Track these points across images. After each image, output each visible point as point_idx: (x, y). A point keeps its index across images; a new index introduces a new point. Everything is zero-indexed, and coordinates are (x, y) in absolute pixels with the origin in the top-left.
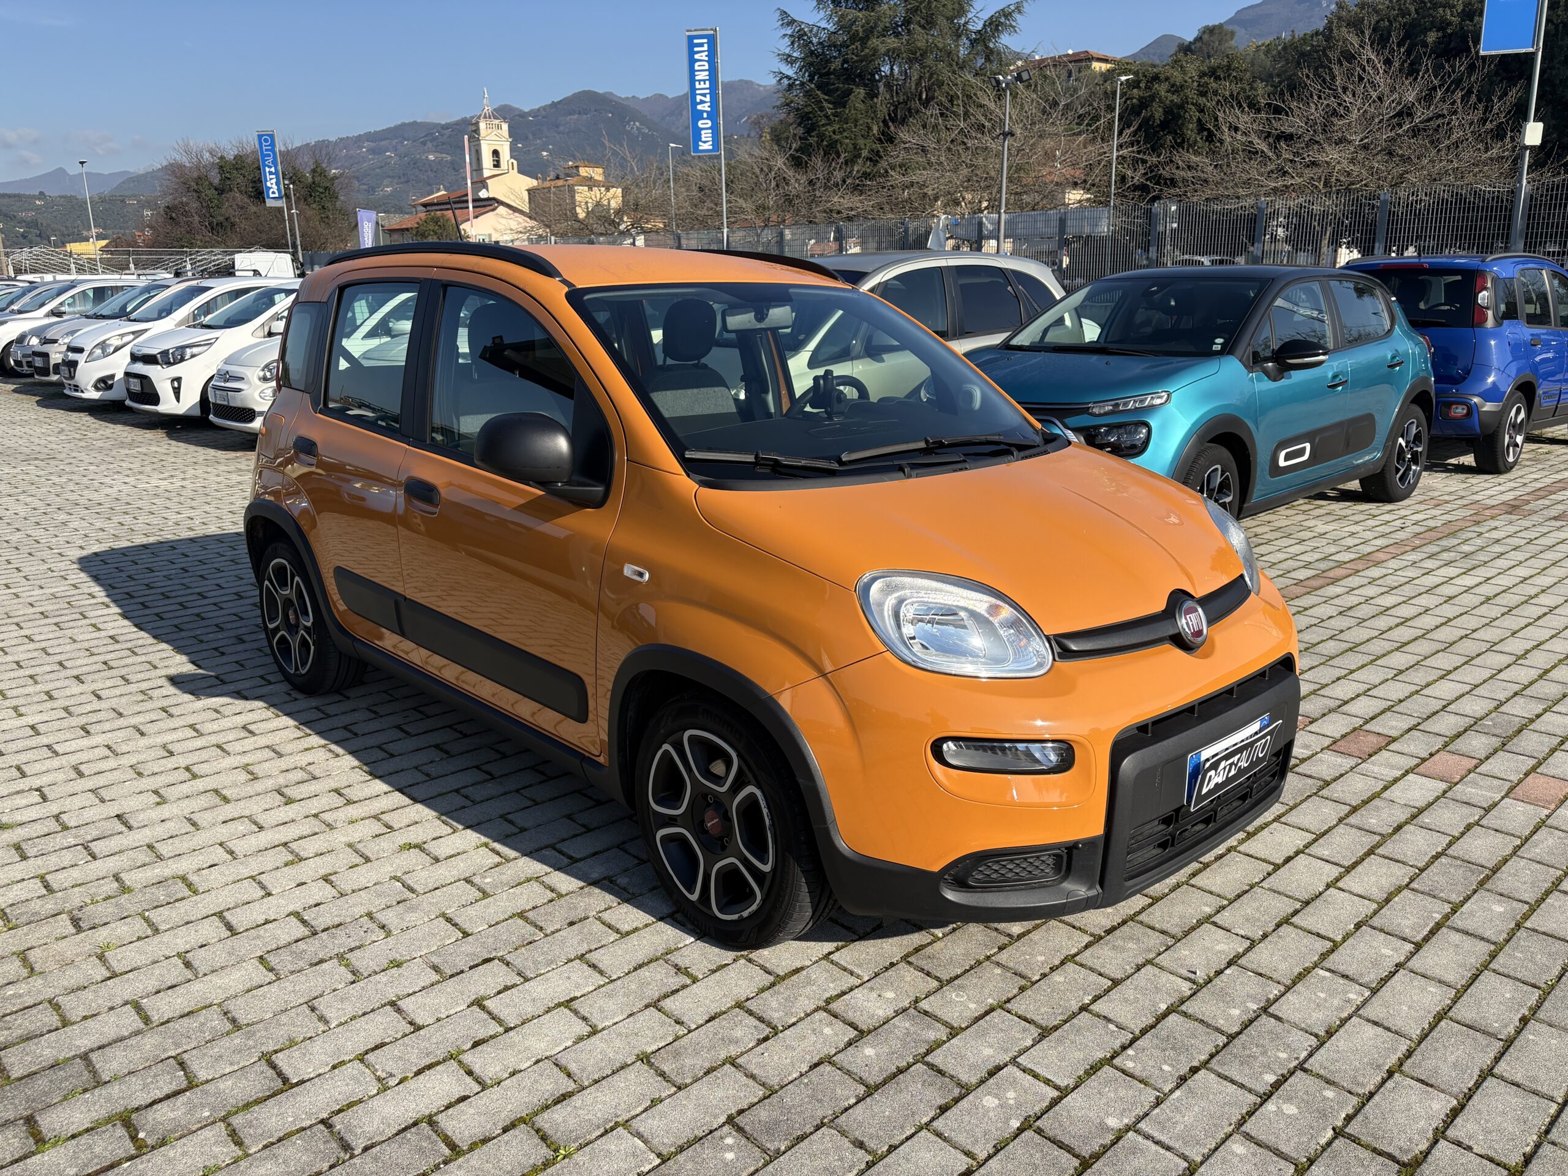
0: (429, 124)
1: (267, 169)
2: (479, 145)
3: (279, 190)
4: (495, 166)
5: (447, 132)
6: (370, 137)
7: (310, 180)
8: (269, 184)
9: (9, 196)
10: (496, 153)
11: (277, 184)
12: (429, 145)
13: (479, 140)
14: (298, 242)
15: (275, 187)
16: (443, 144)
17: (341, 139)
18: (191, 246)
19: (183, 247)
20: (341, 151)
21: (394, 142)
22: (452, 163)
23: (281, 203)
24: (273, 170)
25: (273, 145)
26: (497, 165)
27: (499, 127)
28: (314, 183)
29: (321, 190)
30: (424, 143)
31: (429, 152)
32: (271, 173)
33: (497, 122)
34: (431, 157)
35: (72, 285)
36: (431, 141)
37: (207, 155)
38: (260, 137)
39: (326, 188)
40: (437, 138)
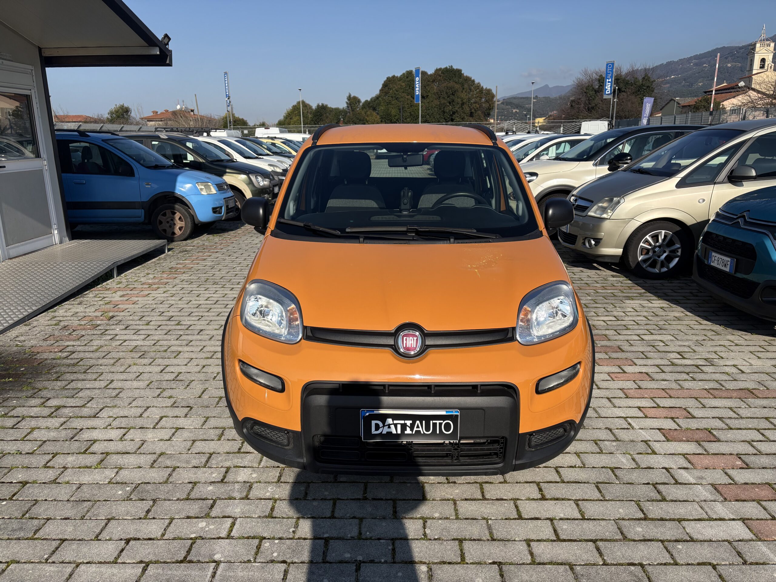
0: (732, 47)
1: (607, 80)
2: (754, 56)
3: (611, 90)
4: (761, 68)
5: (742, 51)
6: (696, 57)
7: (641, 83)
8: (607, 88)
9: (524, 98)
10: (763, 60)
11: (611, 87)
12: (730, 58)
13: (754, 53)
14: (615, 115)
15: (609, 89)
16: (738, 57)
17: (680, 60)
18: (578, 118)
19: (573, 119)
20: (679, 66)
21: (709, 59)
22: (741, 67)
23: (611, 97)
24: (610, 80)
25: (613, 68)
26: (762, 67)
27: (769, 45)
28: (642, 84)
29: (645, 88)
30: (726, 58)
31: (728, 63)
32: (609, 82)
33: (768, 42)
34: (729, 65)
35: (520, 141)
36: (731, 56)
37: (594, 75)
38: (607, 64)
39: (648, 87)
40: (735, 54)
